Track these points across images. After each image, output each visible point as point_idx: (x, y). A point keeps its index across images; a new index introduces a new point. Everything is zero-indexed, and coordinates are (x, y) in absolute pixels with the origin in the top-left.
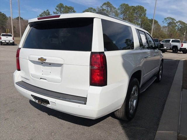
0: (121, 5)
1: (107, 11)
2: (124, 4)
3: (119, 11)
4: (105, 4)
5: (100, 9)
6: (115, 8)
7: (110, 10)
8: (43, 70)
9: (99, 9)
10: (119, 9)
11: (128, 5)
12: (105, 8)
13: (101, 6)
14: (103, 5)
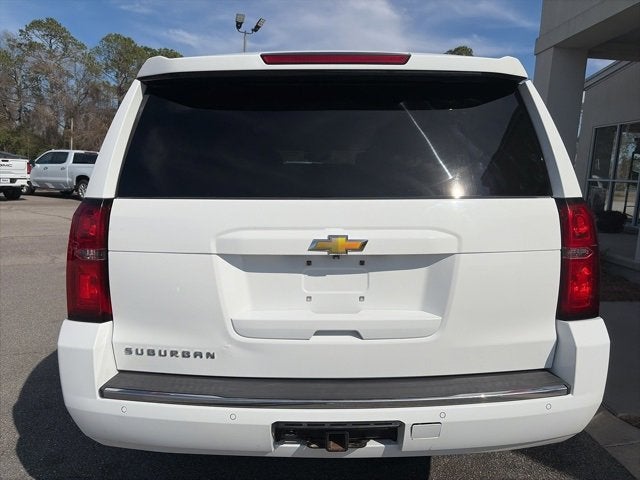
0: (107, 39)
1: (49, 52)
2: (118, 37)
3: (99, 59)
4: (36, 25)
5: (18, 41)
6: (82, 46)
7: (60, 49)
8: (309, 294)
9: (14, 41)
10: (98, 51)
11: (130, 41)
12: (39, 41)
13: (21, 31)
14: (28, 28)
